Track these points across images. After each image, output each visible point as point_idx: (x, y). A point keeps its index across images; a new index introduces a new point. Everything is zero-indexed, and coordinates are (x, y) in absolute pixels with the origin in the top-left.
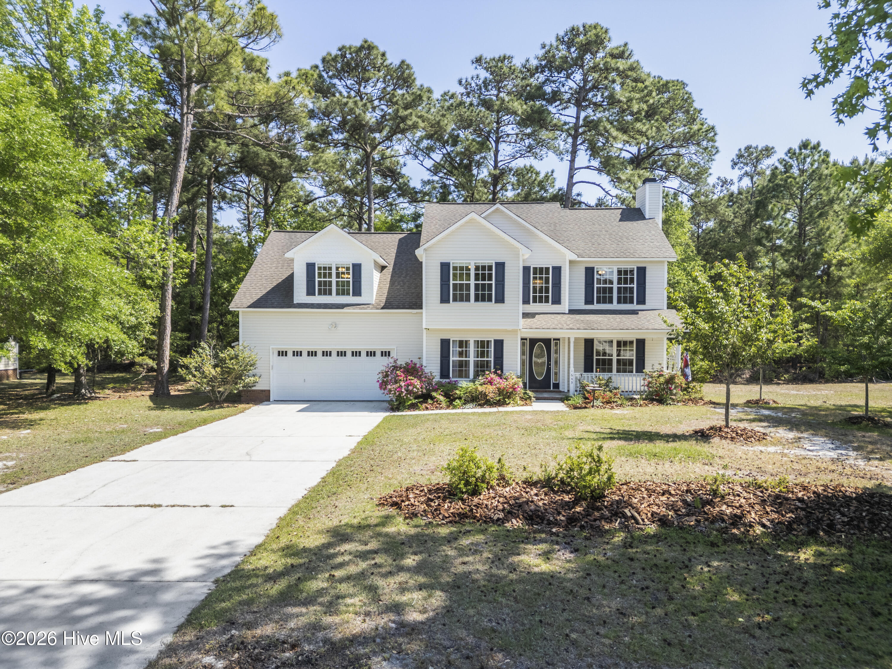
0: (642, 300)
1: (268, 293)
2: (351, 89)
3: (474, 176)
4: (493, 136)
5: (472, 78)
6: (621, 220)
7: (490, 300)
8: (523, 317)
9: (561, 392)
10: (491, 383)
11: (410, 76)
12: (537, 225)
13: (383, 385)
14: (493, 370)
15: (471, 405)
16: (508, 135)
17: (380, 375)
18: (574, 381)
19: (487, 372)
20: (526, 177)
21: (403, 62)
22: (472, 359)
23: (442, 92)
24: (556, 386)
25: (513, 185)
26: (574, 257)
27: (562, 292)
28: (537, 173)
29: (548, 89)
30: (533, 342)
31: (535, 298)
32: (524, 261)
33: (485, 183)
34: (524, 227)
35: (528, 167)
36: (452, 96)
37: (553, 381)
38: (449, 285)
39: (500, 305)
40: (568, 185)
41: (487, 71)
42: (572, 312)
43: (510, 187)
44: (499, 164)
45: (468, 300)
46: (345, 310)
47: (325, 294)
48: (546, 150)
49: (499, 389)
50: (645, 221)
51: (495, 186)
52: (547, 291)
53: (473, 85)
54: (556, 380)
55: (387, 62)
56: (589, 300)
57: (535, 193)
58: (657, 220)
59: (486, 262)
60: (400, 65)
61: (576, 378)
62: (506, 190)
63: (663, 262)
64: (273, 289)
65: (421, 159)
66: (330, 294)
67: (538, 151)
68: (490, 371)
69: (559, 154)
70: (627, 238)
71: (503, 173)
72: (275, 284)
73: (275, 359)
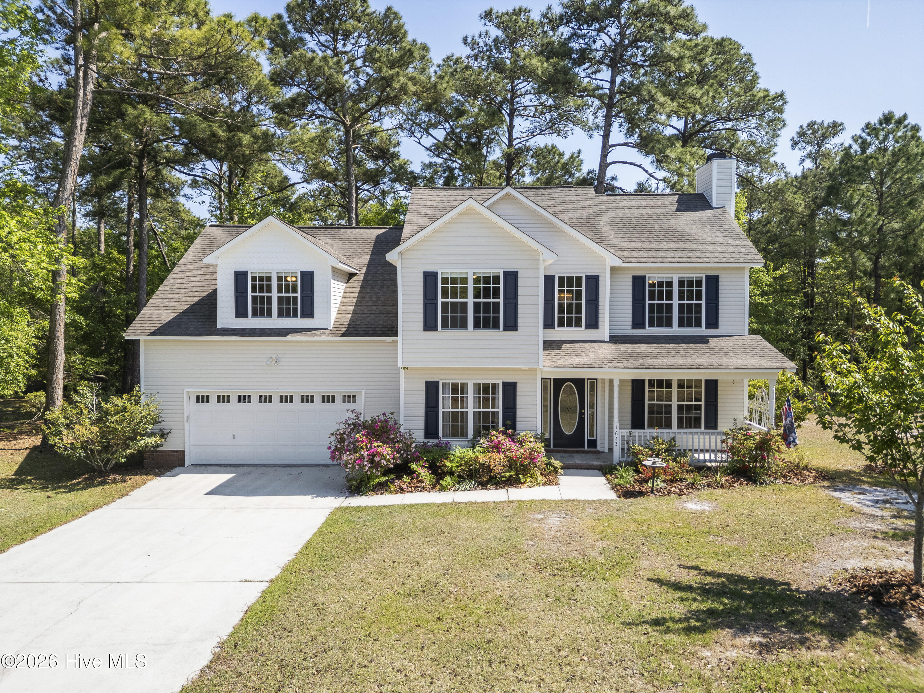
0: (713, 322)
1: (184, 313)
2: (327, 47)
3: (482, 155)
4: (506, 108)
5: (480, 35)
6: (678, 210)
7: (496, 326)
8: (545, 349)
9: (599, 452)
10: (497, 448)
11: (399, 27)
12: (563, 216)
13: (336, 452)
14: (501, 428)
15: (467, 485)
16: (525, 108)
17: (333, 438)
18: (619, 442)
19: (493, 432)
20: (548, 159)
21: (389, 9)
22: (471, 409)
23: (445, 56)
24: (593, 443)
25: (531, 168)
26: (618, 262)
27: (600, 311)
28: (561, 155)
29: (575, 45)
30: (559, 383)
31: (561, 320)
32: (545, 267)
33: (496, 165)
34: (545, 219)
35: (550, 147)
36: (457, 61)
37: (587, 436)
38: (436, 304)
39: (510, 334)
40: (600, 166)
41: (499, 28)
42: (615, 339)
43: (527, 171)
44: (515, 142)
45: (464, 326)
46: (290, 338)
47: (262, 315)
48: (571, 125)
49: (510, 459)
50: (711, 211)
51: (509, 168)
52: (579, 311)
53: (482, 44)
54: (592, 435)
55: (370, 10)
56: (638, 323)
57: (558, 178)
58: (728, 210)
59: (491, 271)
60: (385, 14)
61: (623, 436)
62: (523, 176)
63: (743, 268)
64: (192, 306)
65: (418, 135)
66: (269, 314)
67: (562, 126)
68: (497, 431)
69: (588, 129)
70: (690, 235)
71: (519, 153)
72: (196, 300)
73: (192, 407)
